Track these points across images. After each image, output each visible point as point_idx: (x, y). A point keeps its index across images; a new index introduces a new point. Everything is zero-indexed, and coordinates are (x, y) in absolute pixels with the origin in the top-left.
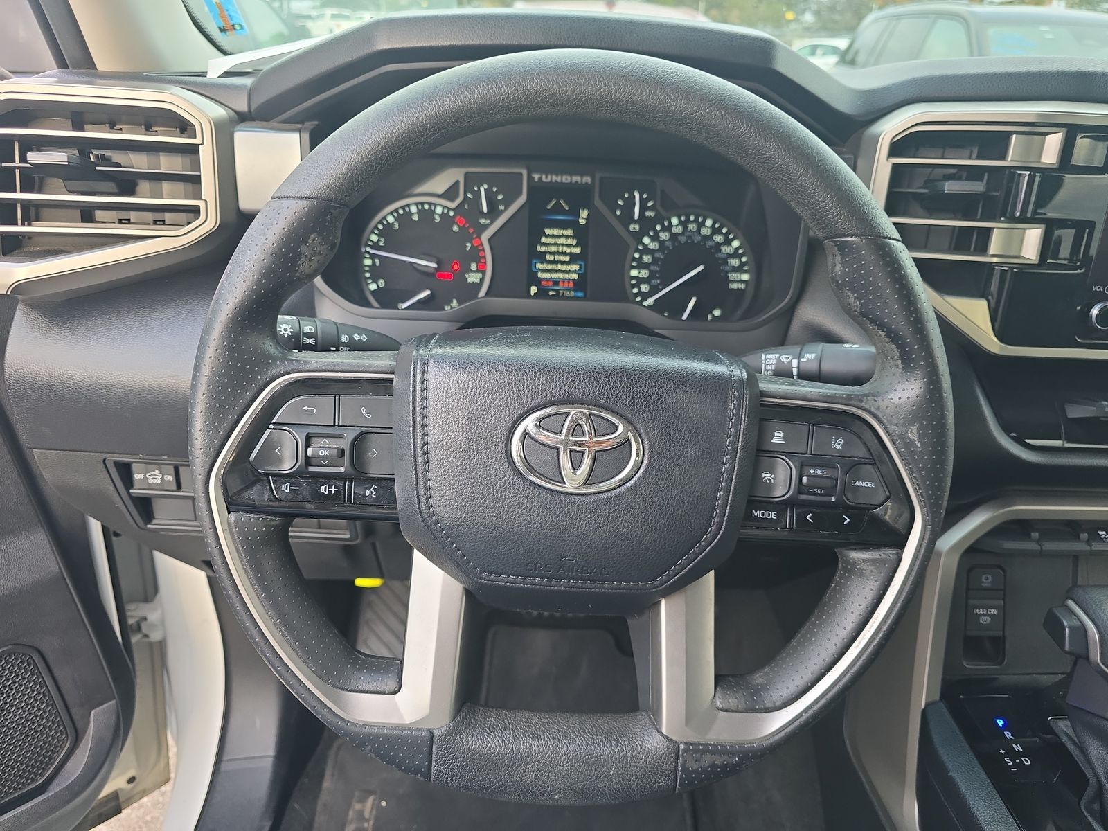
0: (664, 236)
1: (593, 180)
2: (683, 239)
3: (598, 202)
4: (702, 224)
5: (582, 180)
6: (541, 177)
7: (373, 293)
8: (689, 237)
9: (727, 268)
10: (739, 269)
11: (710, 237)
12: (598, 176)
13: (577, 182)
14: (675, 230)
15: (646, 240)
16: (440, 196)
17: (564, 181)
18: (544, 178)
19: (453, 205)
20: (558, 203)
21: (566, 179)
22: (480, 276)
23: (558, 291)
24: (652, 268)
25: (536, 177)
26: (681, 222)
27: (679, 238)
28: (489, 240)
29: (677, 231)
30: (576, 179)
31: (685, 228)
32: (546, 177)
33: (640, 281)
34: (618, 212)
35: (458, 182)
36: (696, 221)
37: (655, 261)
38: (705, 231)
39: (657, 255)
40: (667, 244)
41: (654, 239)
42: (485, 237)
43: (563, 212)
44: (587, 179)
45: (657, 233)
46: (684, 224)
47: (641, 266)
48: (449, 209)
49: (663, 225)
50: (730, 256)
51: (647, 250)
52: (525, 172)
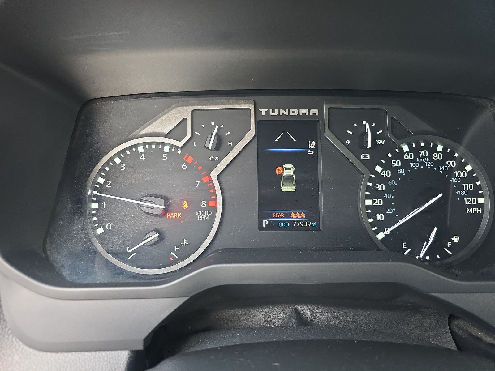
0: (396, 163)
1: (321, 112)
2: (415, 166)
3: (327, 133)
4: (433, 150)
5: (309, 112)
6: (269, 111)
7: (100, 238)
8: (422, 164)
9: (463, 193)
10: (475, 194)
11: (443, 163)
12: (326, 107)
13: (304, 114)
14: (408, 157)
15: (378, 169)
16: (166, 136)
17: (291, 114)
18: (271, 113)
19: (180, 144)
20: (285, 137)
21: (293, 112)
22: (210, 213)
23: (291, 222)
24: (386, 196)
25: (264, 111)
26: (411, 150)
27: (412, 164)
28: (218, 177)
29: (409, 157)
30: (304, 111)
31: (417, 155)
32: (274, 112)
33: (375, 210)
34: (348, 142)
35: (185, 120)
36: (426, 147)
37: (389, 189)
38: (436, 157)
39: (391, 183)
40: (400, 171)
41: (385, 167)
42: (214, 174)
43: (293, 145)
44: (315, 111)
45: (389, 160)
46: (415, 151)
47: (374, 195)
48: (177, 148)
49: (393, 153)
50: (464, 180)
51: (380, 179)
52: (252, 107)
